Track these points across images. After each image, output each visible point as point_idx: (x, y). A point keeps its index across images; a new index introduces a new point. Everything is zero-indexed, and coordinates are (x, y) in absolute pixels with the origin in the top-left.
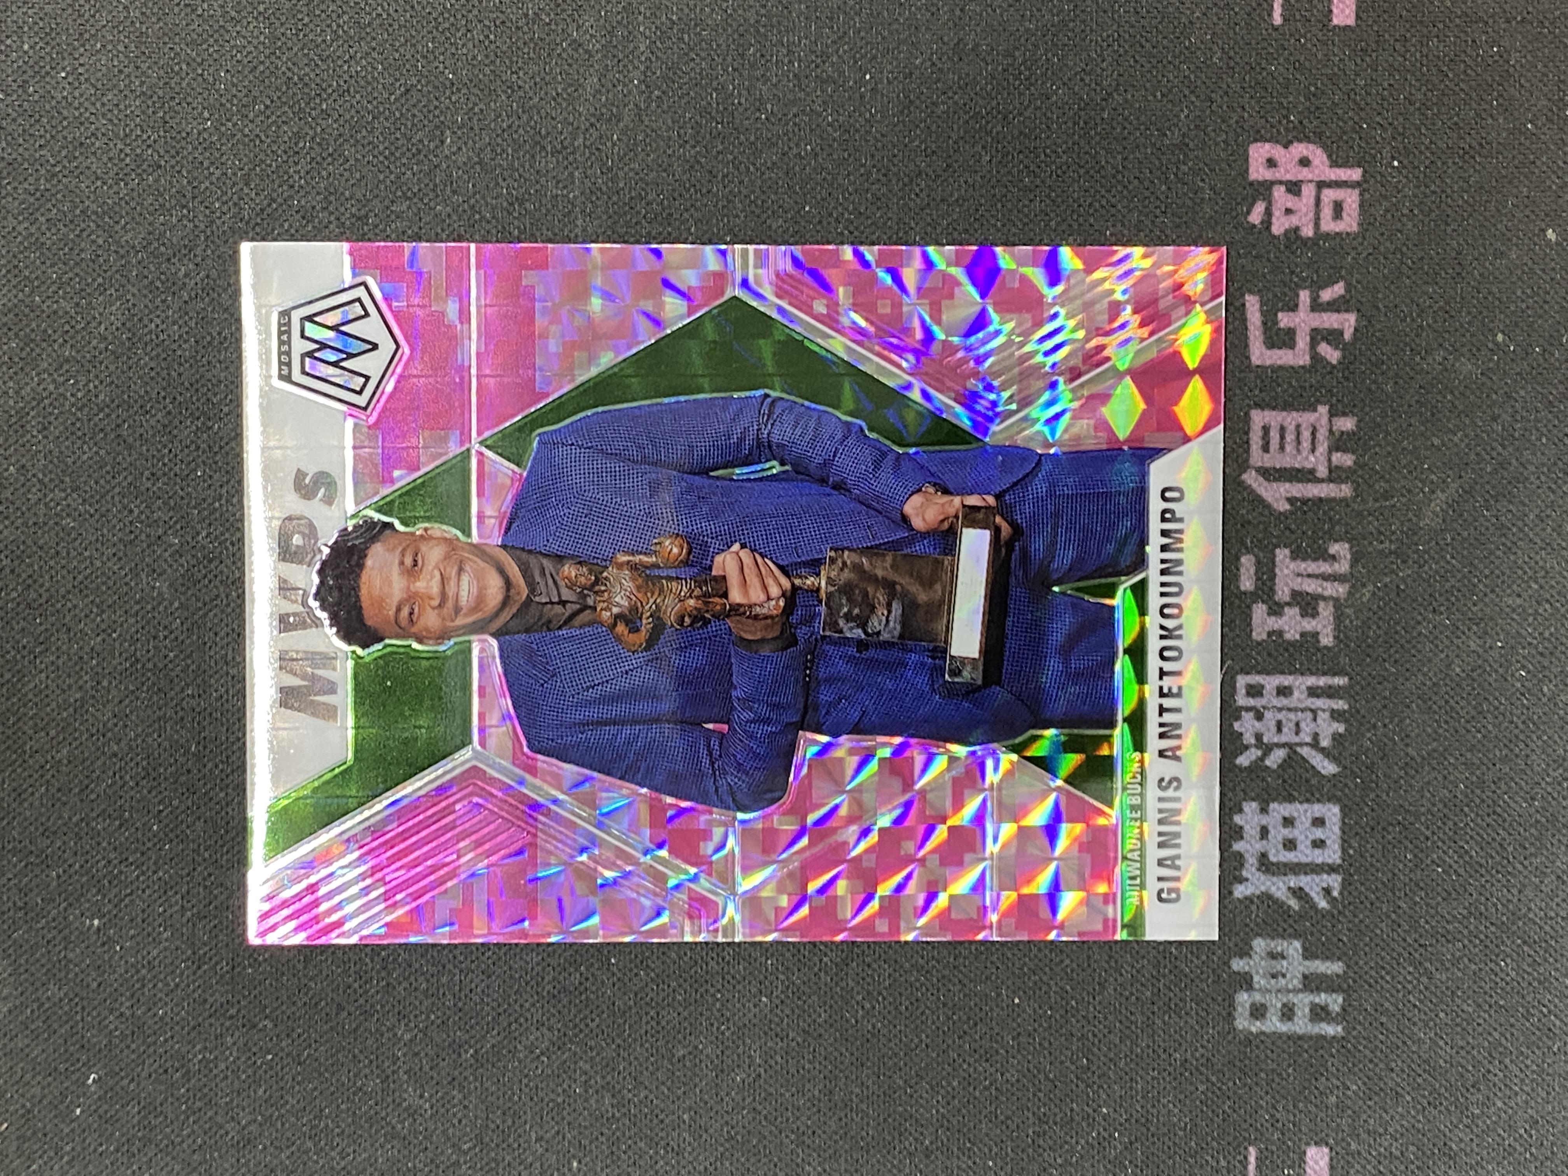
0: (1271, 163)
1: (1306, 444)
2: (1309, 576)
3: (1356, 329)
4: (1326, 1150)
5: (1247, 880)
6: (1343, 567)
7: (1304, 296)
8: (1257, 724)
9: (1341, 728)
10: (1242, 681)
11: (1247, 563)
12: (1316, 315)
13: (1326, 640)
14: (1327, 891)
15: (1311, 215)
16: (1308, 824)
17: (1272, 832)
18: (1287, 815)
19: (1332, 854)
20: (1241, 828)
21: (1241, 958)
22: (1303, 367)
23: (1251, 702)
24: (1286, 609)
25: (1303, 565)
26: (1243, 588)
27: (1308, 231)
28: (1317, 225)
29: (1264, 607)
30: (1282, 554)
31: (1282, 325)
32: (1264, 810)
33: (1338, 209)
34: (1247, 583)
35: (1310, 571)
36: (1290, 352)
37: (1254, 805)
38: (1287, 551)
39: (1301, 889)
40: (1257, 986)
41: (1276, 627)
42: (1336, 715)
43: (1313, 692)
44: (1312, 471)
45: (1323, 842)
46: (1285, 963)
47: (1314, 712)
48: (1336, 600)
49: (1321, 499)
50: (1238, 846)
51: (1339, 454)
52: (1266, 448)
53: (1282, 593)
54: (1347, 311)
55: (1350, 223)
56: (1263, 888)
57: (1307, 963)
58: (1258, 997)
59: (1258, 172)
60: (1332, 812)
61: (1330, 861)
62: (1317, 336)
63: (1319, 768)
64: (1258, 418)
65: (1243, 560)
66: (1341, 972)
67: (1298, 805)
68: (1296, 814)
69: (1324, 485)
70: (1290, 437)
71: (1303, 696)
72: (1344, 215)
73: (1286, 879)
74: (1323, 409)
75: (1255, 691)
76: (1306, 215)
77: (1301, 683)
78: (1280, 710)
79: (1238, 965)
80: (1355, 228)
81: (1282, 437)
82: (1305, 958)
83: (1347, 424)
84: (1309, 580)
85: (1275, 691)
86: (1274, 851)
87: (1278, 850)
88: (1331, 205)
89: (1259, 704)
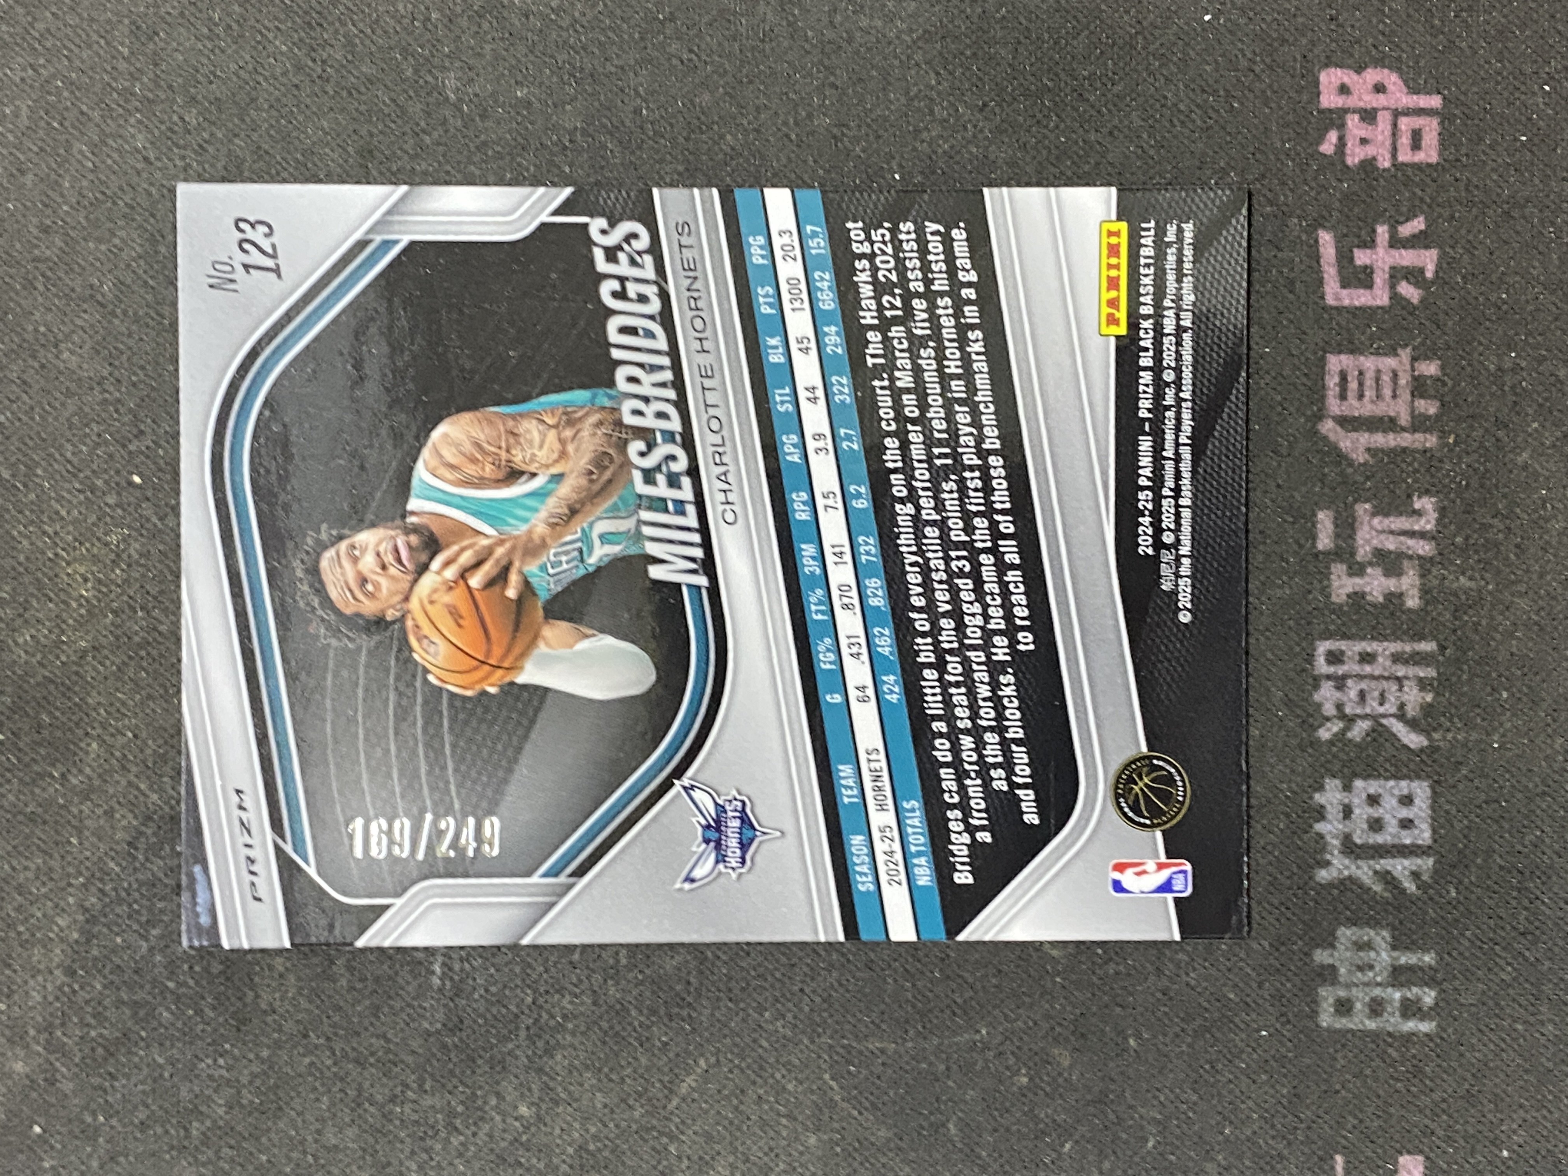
0: (1344, 89)
1: (1387, 392)
2: (1392, 532)
3: (1439, 268)
4: (1420, 1158)
5: (1328, 863)
6: (1428, 523)
7: (1382, 231)
8: (1338, 694)
9: (1429, 698)
10: (1323, 647)
11: (1325, 520)
12: (1395, 253)
13: (1413, 602)
14: (1415, 875)
15: (1388, 143)
16: (1394, 802)
17: (1357, 811)
18: (1372, 791)
19: (1424, 835)
20: (1322, 807)
21: (1324, 948)
22: (1381, 308)
23: (1331, 670)
24: (1369, 570)
25: (1386, 521)
26: (1320, 546)
27: (1385, 163)
28: (1394, 155)
29: (1344, 567)
30: (1363, 509)
31: (1358, 262)
32: (1347, 787)
33: (1416, 138)
34: (1324, 541)
35: (1393, 526)
36: (1368, 292)
37: (1337, 782)
38: (1367, 506)
39: (1388, 872)
40: (1341, 979)
41: (1357, 589)
42: (1423, 684)
43: (1397, 658)
44: (1392, 420)
45: (1411, 821)
46: (1372, 954)
47: (1398, 679)
48: (1420, 557)
49: (1404, 450)
50: (1320, 827)
51: (1422, 402)
52: (1343, 397)
53: (1363, 552)
54: (1427, 247)
55: (1429, 154)
56: (1346, 873)
57: (1395, 954)
58: (1342, 993)
59: (1329, 99)
60: (1421, 790)
61: (1420, 842)
62: (1397, 274)
63: (1405, 741)
64: (1335, 363)
65: (1321, 515)
66: (1433, 962)
67: (1382, 782)
68: (1380, 791)
69: (1406, 435)
70: (1369, 382)
71: (1388, 663)
72: (1423, 144)
73: (1372, 862)
74: (1405, 354)
75: (1334, 658)
76: (1383, 143)
77: (1385, 649)
78: (1361, 677)
79: (1321, 956)
80: (1434, 158)
81: (1361, 384)
82: (1394, 948)
83: (1430, 368)
84: (1391, 538)
85: (1357, 658)
86: (1358, 832)
87: (1363, 831)
88: (1409, 134)
89: (1340, 672)
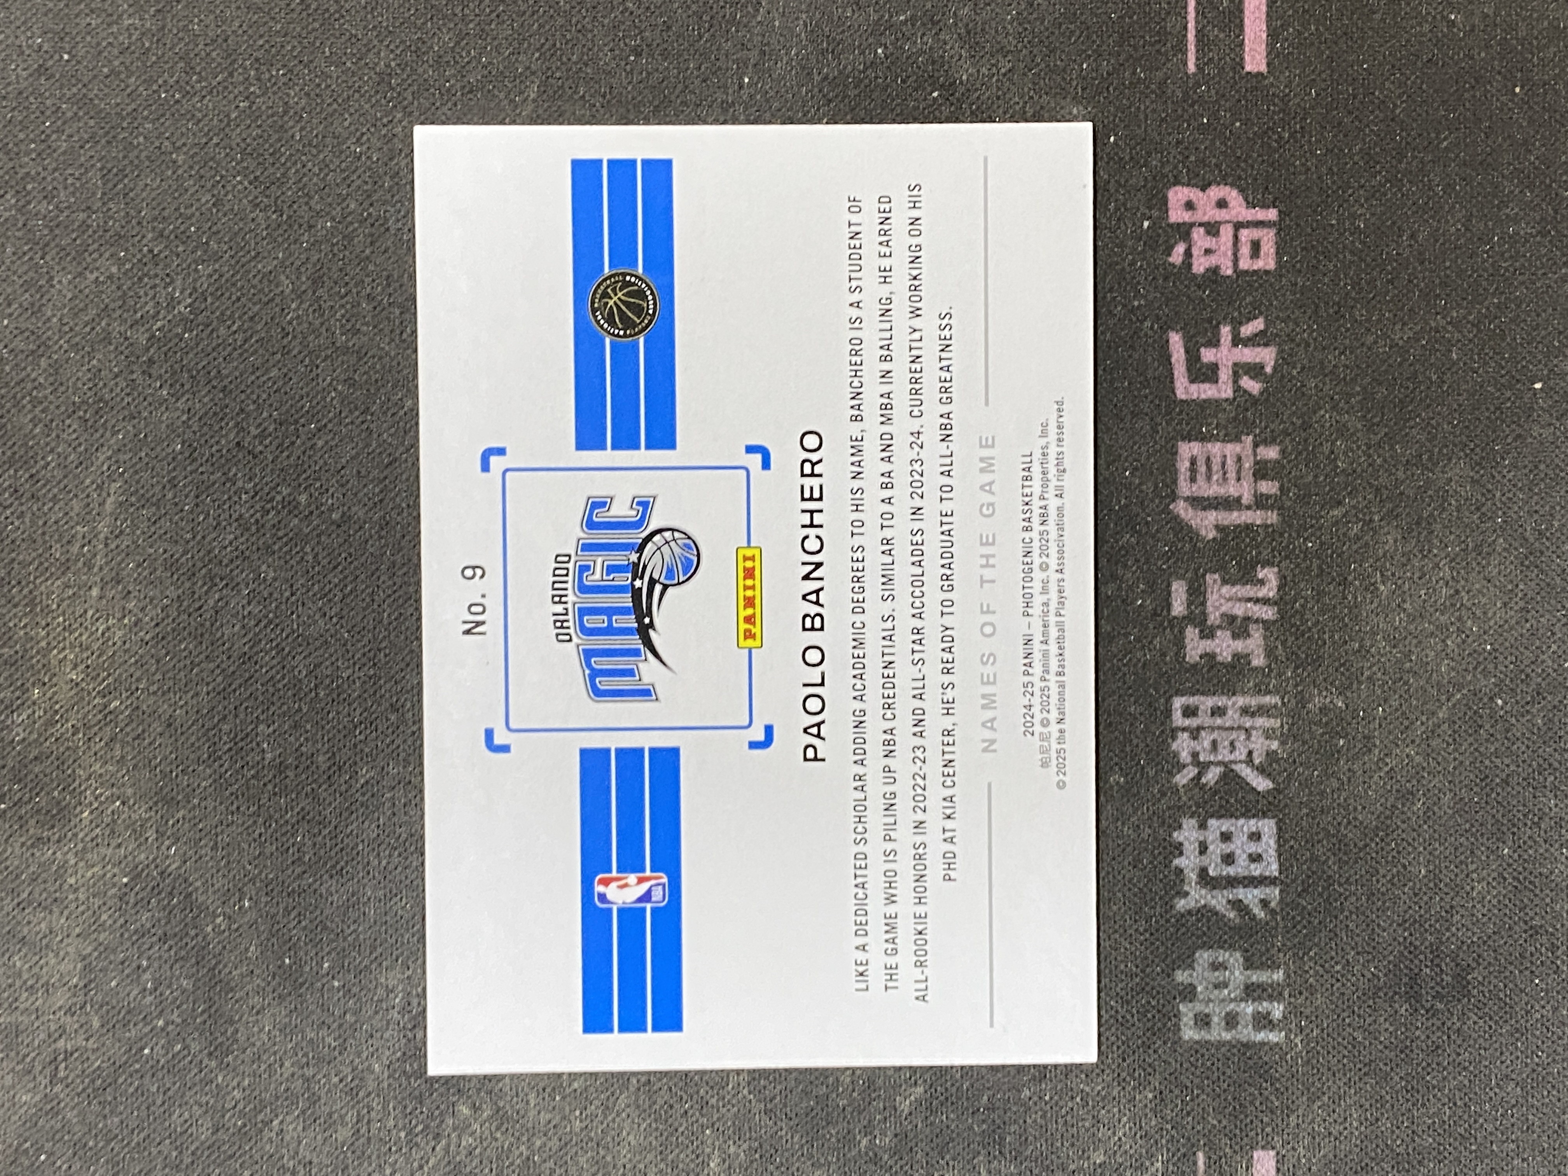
0: (1190, 206)
1: (1232, 475)
2: (1239, 599)
3: (1276, 361)
4: (1272, 1153)
5: (1187, 894)
6: (1270, 590)
7: (1226, 331)
8: (1193, 744)
9: (1274, 746)
10: (1178, 703)
11: (1179, 589)
12: (1238, 350)
13: (1258, 661)
14: (1264, 903)
15: (1230, 253)
16: (1244, 838)
17: (1211, 848)
18: (1224, 829)
19: (1271, 867)
20: (1181, 844)
21: (1184, 969)
22: (1227, 400)
23: (1187, 722)
24: (1219, 633)
25: (1234, 590)
26: (1175, 612)
27: (1228, 271)
28: (1236, 264)
29: (1197, 631)
30: (1212, 579)
31: (1205, 359)
32: (1203, 826)
33: (1255, 248)
34: (1178, 607)
35: (1240, 595)
36: (1214, 386)
37: (1193, 822)
38: (1216, 576)
39: (1241, 901)
40: (1201, 997)
41: (1208, 650)
42: (1268, 734)
43: (1245, 711)
44: (1238, 500)
45: (1260, 856)
46: (1227, 973)
47: (1246, 729)
48: (1264, 622)
49: (1248, 527)
50: (1179, 862)
51: (1264, 483)
52: (1193, 480)
53: (1213, 618)
54: (1266, 345)
55: (1267, 261)
56: (1203, 902)
57: (1249, 972)
58: (1201, 1009)
59: (1177, 215)
60: (1268, 827)
61: (1267, 874)
62: (1239, 370)
63: (1254, 785)
64: (1187, 450)
65: (1175, 586)
66: (1281, 980)
67: (1233, 820)
68: (1233, 829)
69: (1249, 513)
70: (1215, 467)
71: (1236, 716)
72: (1262, 253)
73: (1225, 892)
74: (1248, 441)
75: (1190, 712)
76: (1225, 254)
77: (1234, 703)
78: (1213, 729)
79: (1181, 976)
80: (1271, 265)
81: (1209, 468)
82: (1247, 969)
83: (1271, 453)
84: (1239, 604)
85: (1209, 711)
86: (1213, 865)
87: (1216, 866)
88: (1249, 244)
89: (1195, 725)
